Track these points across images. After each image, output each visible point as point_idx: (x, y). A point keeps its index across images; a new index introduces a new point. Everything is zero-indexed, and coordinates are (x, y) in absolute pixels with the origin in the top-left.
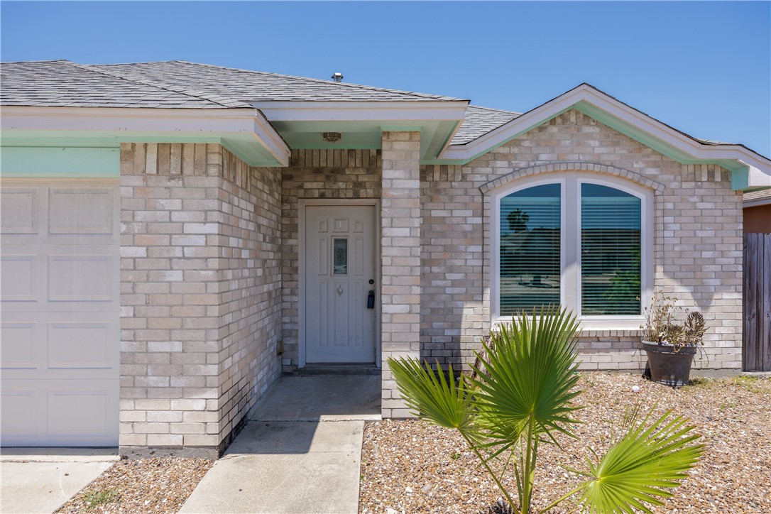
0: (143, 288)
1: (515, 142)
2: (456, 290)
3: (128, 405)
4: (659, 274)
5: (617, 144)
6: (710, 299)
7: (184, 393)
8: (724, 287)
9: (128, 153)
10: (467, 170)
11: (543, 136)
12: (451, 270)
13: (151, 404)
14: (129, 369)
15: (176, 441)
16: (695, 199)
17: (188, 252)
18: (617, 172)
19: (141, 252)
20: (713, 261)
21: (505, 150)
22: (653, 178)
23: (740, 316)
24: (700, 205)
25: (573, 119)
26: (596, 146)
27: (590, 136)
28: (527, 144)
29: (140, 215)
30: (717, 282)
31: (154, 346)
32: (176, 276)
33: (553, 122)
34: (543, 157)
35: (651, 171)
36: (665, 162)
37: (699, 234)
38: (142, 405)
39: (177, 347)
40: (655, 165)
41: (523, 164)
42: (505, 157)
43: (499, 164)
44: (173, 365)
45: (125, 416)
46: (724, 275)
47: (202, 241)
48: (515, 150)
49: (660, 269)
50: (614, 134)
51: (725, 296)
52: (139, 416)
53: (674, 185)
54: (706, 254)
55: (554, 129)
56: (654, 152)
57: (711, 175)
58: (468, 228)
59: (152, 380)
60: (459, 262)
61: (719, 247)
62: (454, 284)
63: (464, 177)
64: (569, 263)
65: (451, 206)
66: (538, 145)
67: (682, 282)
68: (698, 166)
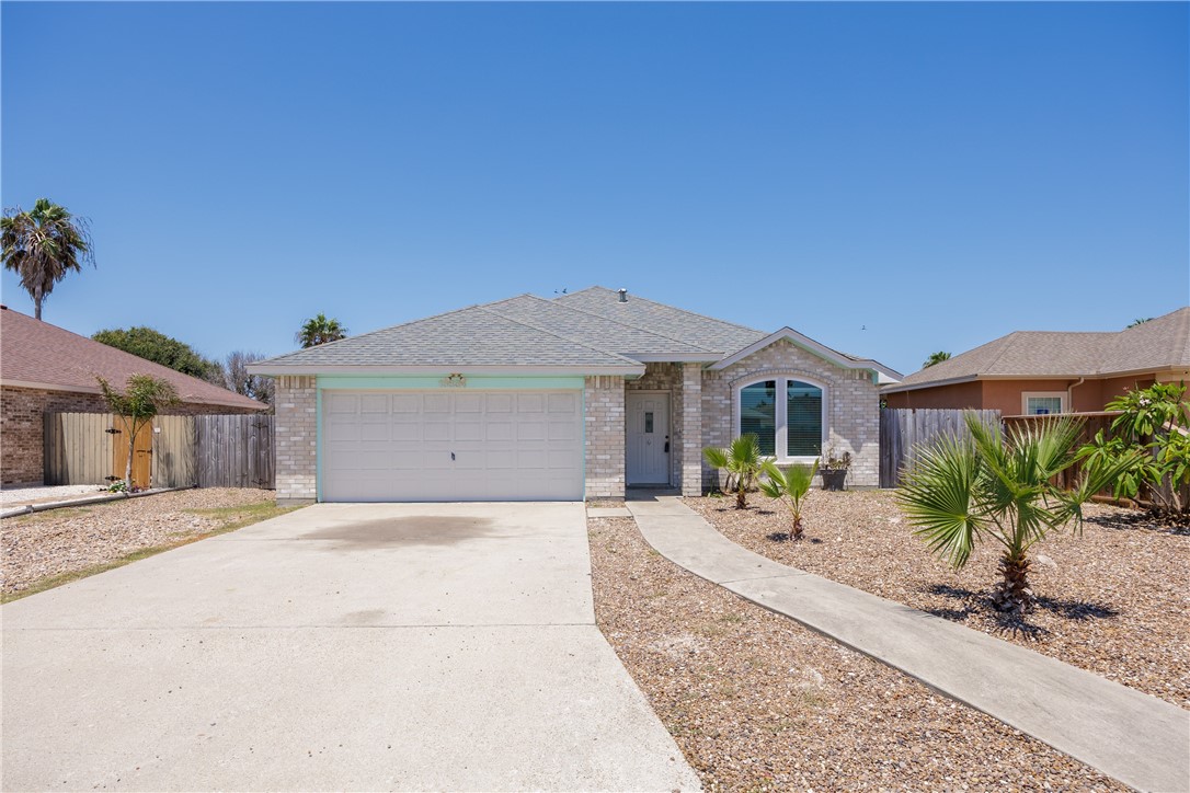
0: (595, 433)
1: (749, 358)
2: (716, 441)
3: (588, 480)
4: (831, 432)
5: (807, 358)
6: (861, 446)
7: (611, 475)
8: (869, 439)
9: (588, 380)
10: (721, 373)
11: (765, 354)
12: (713, 430)
13: (598, 480)
14: (589, 466)
15: (608, 494)
16: (852, 389)
17: (612, 419)
18: (807, 374)
19: (594, 419)
20: (862, 425)
21: (744, 362)
22: (828, 377)
23: (878, 456)
24: (855, 393)
25: (782, 343)
26: (795, 360)
27: (792, 354)
28: (756, 358)
29: (593, 405)
30: (865, 437)
31: (599, 457)
32: (607, 429)
33: (770, 346)
34: (765, 366)
35: (826, 374)
36: (835, 368)
37: (855, 409)
38: (595, 480)
39: (608, 457)
40: (829, 370)
41: (754, 370)
42: (743, 366)
43: (740, 370)
44: (607, 464)
45: (587, 485)
46: (869, 433)
47: (617, 414)
48: (749, 362)
49: (832, 429)
50: (806, 353)
51: (869, 444)
52: (593, 485)
53: (840, 381)
54: (858, 421)
55: (771, 350)
56: (828, 363)
57: (861, 375)
58: (723, 406)
59: (598, 470)
60: (717, 426)
61: (866, 417)
62: (715, 438)
63: (720, 377)
64: (780, 426)
65: (712, 394)
66: (762, 359)
67: (845, 436)
68: (854, 371)
